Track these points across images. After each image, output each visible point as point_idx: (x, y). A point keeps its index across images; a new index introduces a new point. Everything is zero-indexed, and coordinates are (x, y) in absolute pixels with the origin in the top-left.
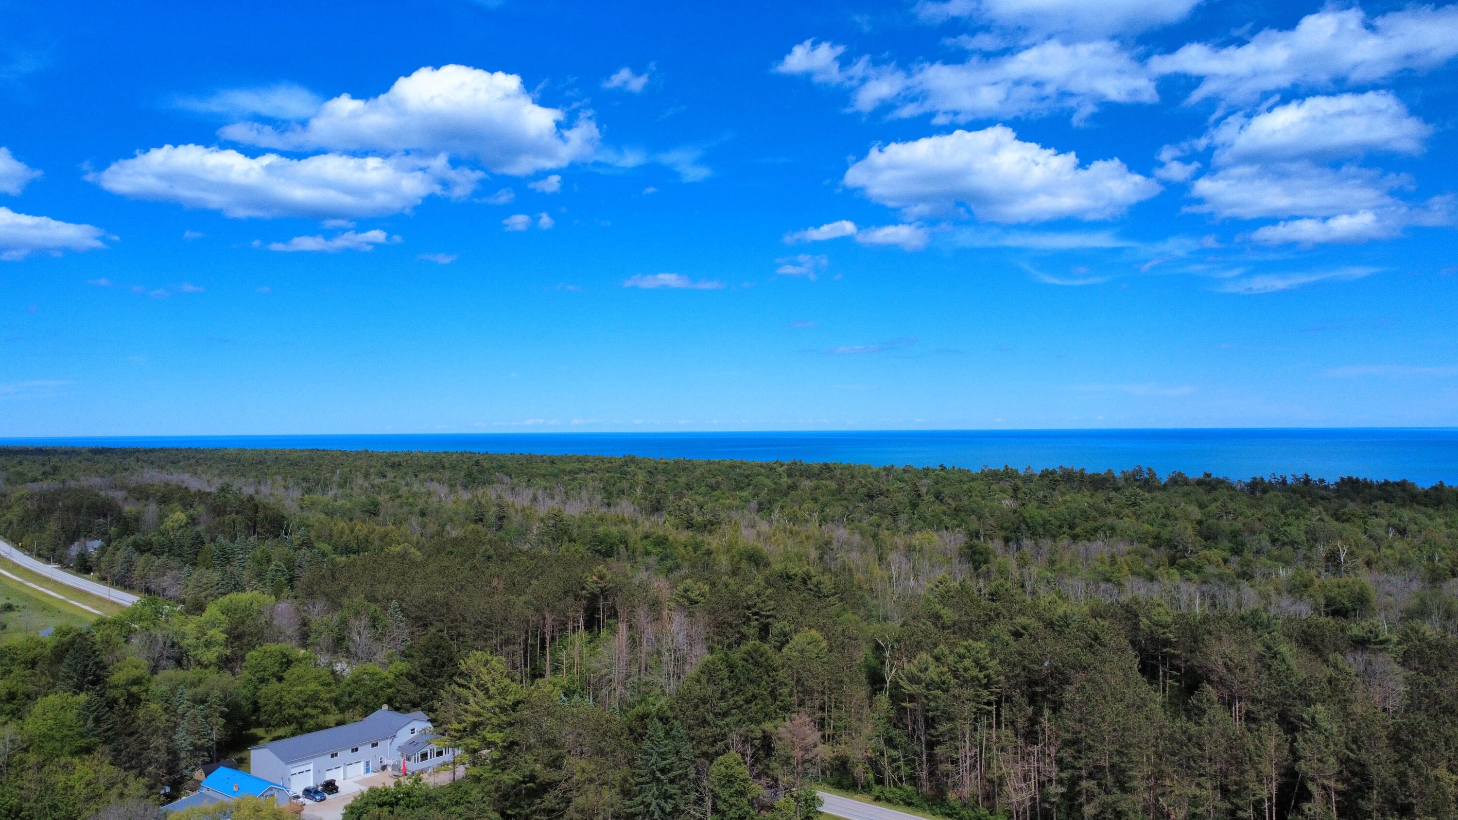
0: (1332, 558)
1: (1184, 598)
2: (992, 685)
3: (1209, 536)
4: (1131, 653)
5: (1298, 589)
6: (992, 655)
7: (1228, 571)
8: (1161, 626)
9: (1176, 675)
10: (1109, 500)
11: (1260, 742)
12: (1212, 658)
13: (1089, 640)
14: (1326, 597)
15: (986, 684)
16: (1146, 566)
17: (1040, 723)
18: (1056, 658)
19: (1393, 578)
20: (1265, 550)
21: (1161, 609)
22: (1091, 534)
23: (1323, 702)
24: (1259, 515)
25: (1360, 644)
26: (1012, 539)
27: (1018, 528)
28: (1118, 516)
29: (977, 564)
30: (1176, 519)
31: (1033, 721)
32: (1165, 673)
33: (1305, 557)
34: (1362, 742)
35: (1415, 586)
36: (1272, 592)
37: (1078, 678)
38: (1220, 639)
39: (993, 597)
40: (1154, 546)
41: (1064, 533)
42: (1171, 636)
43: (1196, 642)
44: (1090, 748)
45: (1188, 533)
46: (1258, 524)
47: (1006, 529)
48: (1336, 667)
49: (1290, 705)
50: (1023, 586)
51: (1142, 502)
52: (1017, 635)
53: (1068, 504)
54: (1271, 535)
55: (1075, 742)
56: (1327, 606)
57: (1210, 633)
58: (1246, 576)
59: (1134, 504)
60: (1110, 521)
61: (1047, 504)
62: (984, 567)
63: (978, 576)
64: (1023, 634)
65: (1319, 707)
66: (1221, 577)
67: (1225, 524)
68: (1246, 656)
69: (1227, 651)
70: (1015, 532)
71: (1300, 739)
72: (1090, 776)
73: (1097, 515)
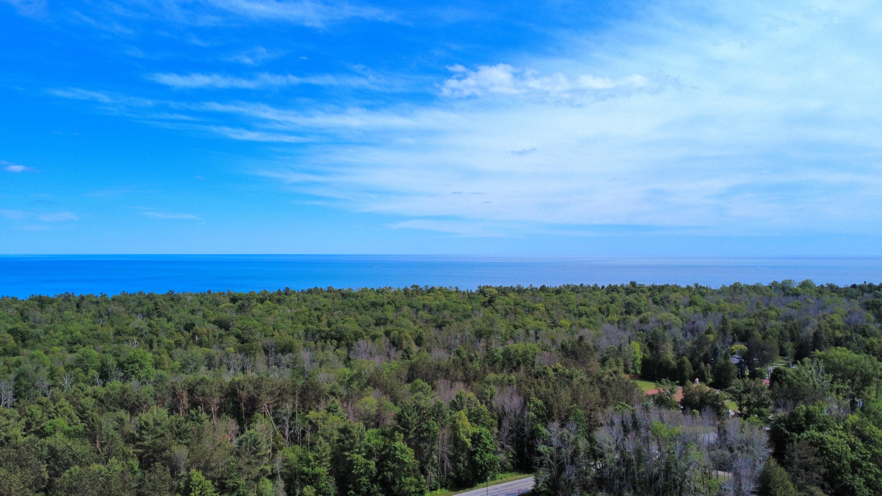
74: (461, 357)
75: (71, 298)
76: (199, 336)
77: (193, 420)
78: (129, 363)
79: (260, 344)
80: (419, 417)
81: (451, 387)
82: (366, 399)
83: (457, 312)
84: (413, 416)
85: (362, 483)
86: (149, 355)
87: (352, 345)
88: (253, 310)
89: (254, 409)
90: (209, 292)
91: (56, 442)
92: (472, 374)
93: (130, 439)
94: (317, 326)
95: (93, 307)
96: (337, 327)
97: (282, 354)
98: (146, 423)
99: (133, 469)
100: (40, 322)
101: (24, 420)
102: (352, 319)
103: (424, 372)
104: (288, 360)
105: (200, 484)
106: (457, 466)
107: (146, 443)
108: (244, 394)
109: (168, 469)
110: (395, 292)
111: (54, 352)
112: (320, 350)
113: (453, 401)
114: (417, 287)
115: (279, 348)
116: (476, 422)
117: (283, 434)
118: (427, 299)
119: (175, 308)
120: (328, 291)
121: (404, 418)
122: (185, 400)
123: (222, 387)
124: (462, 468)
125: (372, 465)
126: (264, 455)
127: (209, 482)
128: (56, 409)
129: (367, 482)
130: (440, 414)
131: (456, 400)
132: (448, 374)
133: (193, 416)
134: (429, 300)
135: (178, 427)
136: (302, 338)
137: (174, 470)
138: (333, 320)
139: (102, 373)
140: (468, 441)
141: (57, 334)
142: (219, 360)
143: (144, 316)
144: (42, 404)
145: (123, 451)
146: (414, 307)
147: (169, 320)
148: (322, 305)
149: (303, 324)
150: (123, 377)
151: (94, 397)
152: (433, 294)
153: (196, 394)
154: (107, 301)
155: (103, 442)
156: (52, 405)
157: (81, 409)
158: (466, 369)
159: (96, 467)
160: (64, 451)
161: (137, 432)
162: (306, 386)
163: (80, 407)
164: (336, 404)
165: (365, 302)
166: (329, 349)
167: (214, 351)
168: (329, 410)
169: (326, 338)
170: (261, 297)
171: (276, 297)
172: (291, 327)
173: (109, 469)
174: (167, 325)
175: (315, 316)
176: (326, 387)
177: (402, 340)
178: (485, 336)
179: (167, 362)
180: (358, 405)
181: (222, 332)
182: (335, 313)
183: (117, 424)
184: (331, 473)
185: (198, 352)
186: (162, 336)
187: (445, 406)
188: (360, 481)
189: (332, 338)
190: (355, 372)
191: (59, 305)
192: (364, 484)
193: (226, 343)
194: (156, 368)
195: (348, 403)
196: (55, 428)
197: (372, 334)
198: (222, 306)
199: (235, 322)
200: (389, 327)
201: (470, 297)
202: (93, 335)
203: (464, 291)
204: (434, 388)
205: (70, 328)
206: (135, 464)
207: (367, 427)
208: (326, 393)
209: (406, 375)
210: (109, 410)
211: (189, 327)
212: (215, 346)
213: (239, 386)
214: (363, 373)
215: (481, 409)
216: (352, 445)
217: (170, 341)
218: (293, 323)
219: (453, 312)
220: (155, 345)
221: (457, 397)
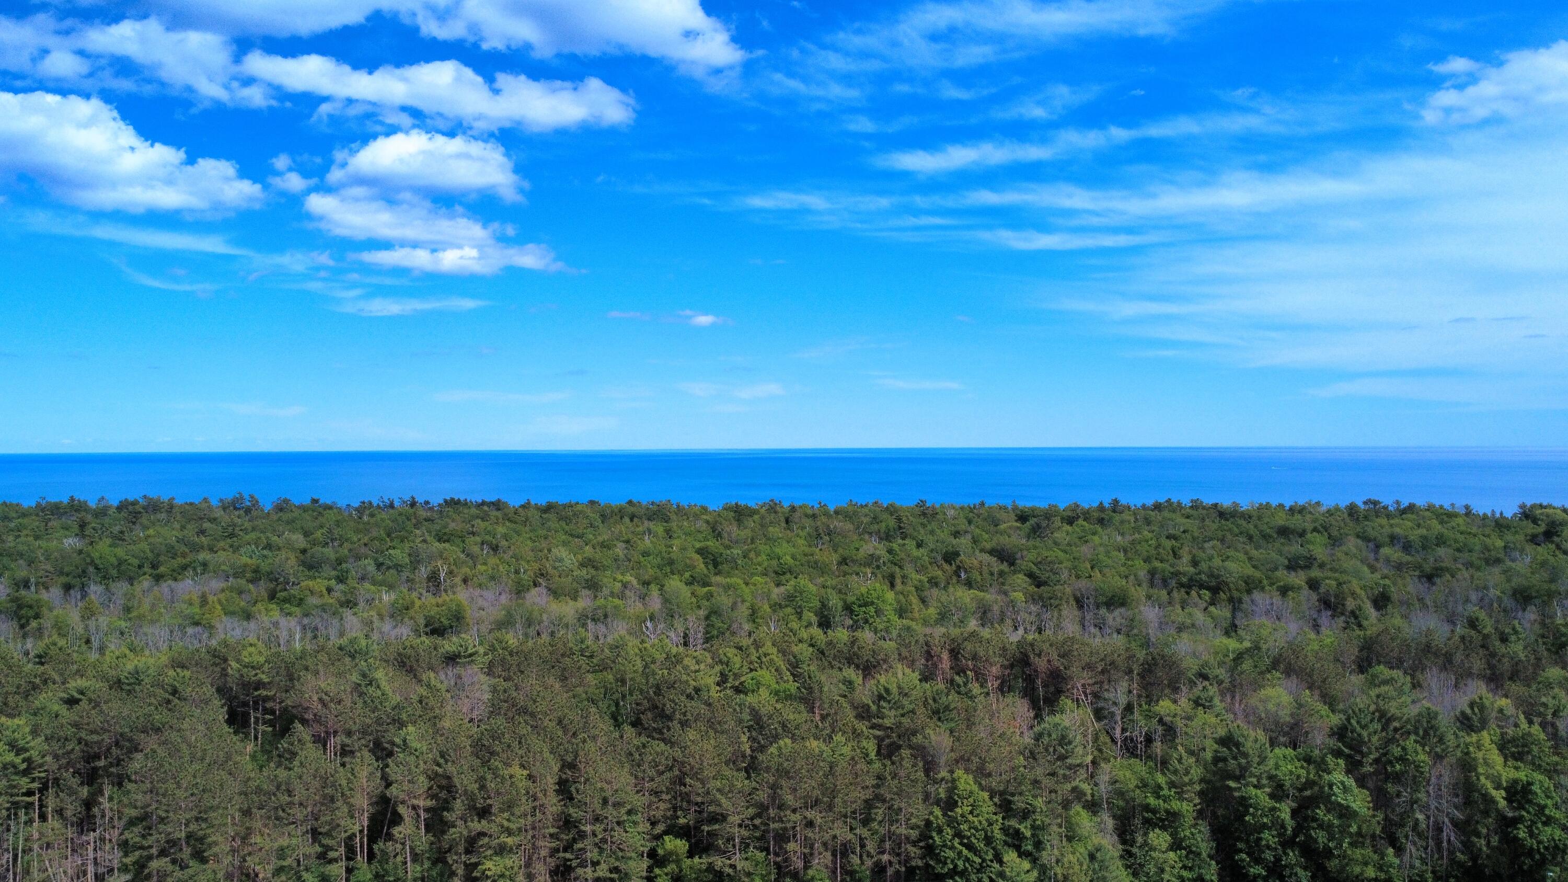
0: (433, 578)
1: (284, 635)
2: (34, 769)
3: (312, 566)
4: (217, 702)
5: (400, 612)
6: (35, 732)
7: (331, 601)
8: (253, 667)
9: (270, 720)
10: (202, 532)
11: (353, 774)
12: (307, 695)
13: (167, 696)
14: (426, 617)
15: (25, 770)
16: (243, 604)
17: (100, 804)
18: (123, 723)
19: (485, 593)
20: (370, 576)
21: (252, 649)
22: (177, 574)
23: (414, 723)
24: (366, 540)
25: (452, 659)
26: (74, 586)
27: (84, 571)
28: (211, 550)
29: (23, 621)
30: (279, 549)
31: (89, 804)
32: (257, 719)
33: (408, 580)
34: (449, 755)
35: (504, 599)
36: (375, 619)
37: (150, 742)
38: (317, 673)
39: (41, 659)
40: (251, 581)
41: (145, 574)
42: (263, 676)
43: (291, 680)
44: (162, 820)
45: (289, 563)
46: (363, 550)
47: (67, 575)
48: (429, 686)
49: (384, 732)
50: (88, 642)
51: (241, 533)
52: (71, 702)
53: (151, 540)
54: (376, 560)
55: (145, 817)
56: (426, 626)
57: (307, 669)
58: (349, 603)
59: (232, 535)
60: (203, 556)
61: (124, 540)
62: (34, 624)
63: (24, 636)
64: (80, 700)
65: (411, 728)
66: (323, 608)
67: (329, 552)
68: (343, 688)
69: (322, 686)
70: (79, 576)
71: (391, 764)
72: (163, 853)
73: (187, 550)
74: (1479, 632)
75: (778, 508)
76: (966, 572)
77: (959, 693)
78: (860, 606)
79: (1068, 590)
80: (1384, 734)
81: (1456, 686)
82: (1269, 691)
83: (1470, 551)
84: (1371, 730)
85: (1264, 843)
86: (890, 596)
87: (1240, 601)
88: (1056, 535)
89: (1059, 692)
90: (982, 504)
91: (760, 702)
92: (1506, 665)
93: (863, 713)
94: (1172, 566)
95: (808, 522)
96: (1210, 567)
97: (1108, 609)
98: (887, 690)
99: (867, 755)
100: (737, 542)
101: (718, 668)
102: (1242, 556)
103: (1395, 654)
104: (1118, 620)
105: (970, 797)
106: (1473, 844)
107: (887, 722)
108: (1041, 664)
109: (921, 764)
110: (1328, 511)
111: (755, 585)
112: (1178, 606)
113: (1463, 713)
114: (1375, 503)
115: (1102, 599)
116: (1518, 757)
117: (1111, 738)
118: (1397, 525)
119: (929, 528)
120: (1192, 507)
121: (1352, 732)
122: (946, 662)
123: (1004, 649)
124: (1485, 849)
125: (1285, 812)
126: (1078, 765)
127: (986, 795)
128: (759, 658)
129: (1275, 843)
130: (1432, 733)
131: (1468, 711)
132: (1450, 662)
133: (959, 686)
134: (1403, 527)
135: (935, 700)
136: (1145, 585)
137: (929, 768)
138: (1201, 554)
139: (821, 618)
140: (1499, 796)
141: (760, 559)
142: (998, 613)
143: (881, 539)
144: (740, 648)
145: (853, 726)
146: (1369, 540)
147: (919, 545)
148: (1181, 530)
149: (1145, 562)
150: (852, 626)
151: (812, 645)
152: (1414, 516)
153: (963, 656)
154: (826, 514)
155: (825, 712)
156: (754, 652)
157: (794, 660)
158: (1493, 655)
159: (814, 745)
160: (772, 715)
161: (873, 702)
162: (1153, 659)
163: (791, 657)
164: (1211, 693)
165: (1265, 527)
166: (1196, 605)
167: (990, 596)
168: (1197, 703)
169: (1188, 586)
170: (1070, 514)
171: (1096, 515)
172: (1124, 565)
173: (833, 751)
174: (916, 553)
175: (1169, 548)
176: (1191, 665)
177: (1344, 599)
178: (1537, 601)
179: (917, 609)
180: (1253, 701)
181: (1004, 567)
182: (1206, 545)
183: (844, 688)
184: (1200, 814)
185: (965, 596)
186: (909, 570)
187: (1445, 721)
188: (1261, 839)
189: (1201, 586)
190: (1247, 644)
191: (762, 518)
192: (1268, 847)
193: (1010, 585)
194: (901, 617)
195: (1233, 697)
196: (759, 684)
197: (1282, 584)
198: (1003, 527)
199: (1025, 553)
200: (1315, 573)
201: (1500, 525)
202: (809, 562)
203: (1485, 514)
204: (1416, 685)
205: (777, 550)
206: (870, 749)
207: (1273, 743)
208: (1190, 675)
209: (1353, 658)
210: (832, 667)
211: (950, 557)
212: (992, 590)
213: (1033, 650)
214: (1264, 647)
215: (1529, 734)
216: (1244, 769)
217: (922, 578)
218: (1128, 559)
219: (1458, 550)
220: (898, 581)
221: (1472, 705)
